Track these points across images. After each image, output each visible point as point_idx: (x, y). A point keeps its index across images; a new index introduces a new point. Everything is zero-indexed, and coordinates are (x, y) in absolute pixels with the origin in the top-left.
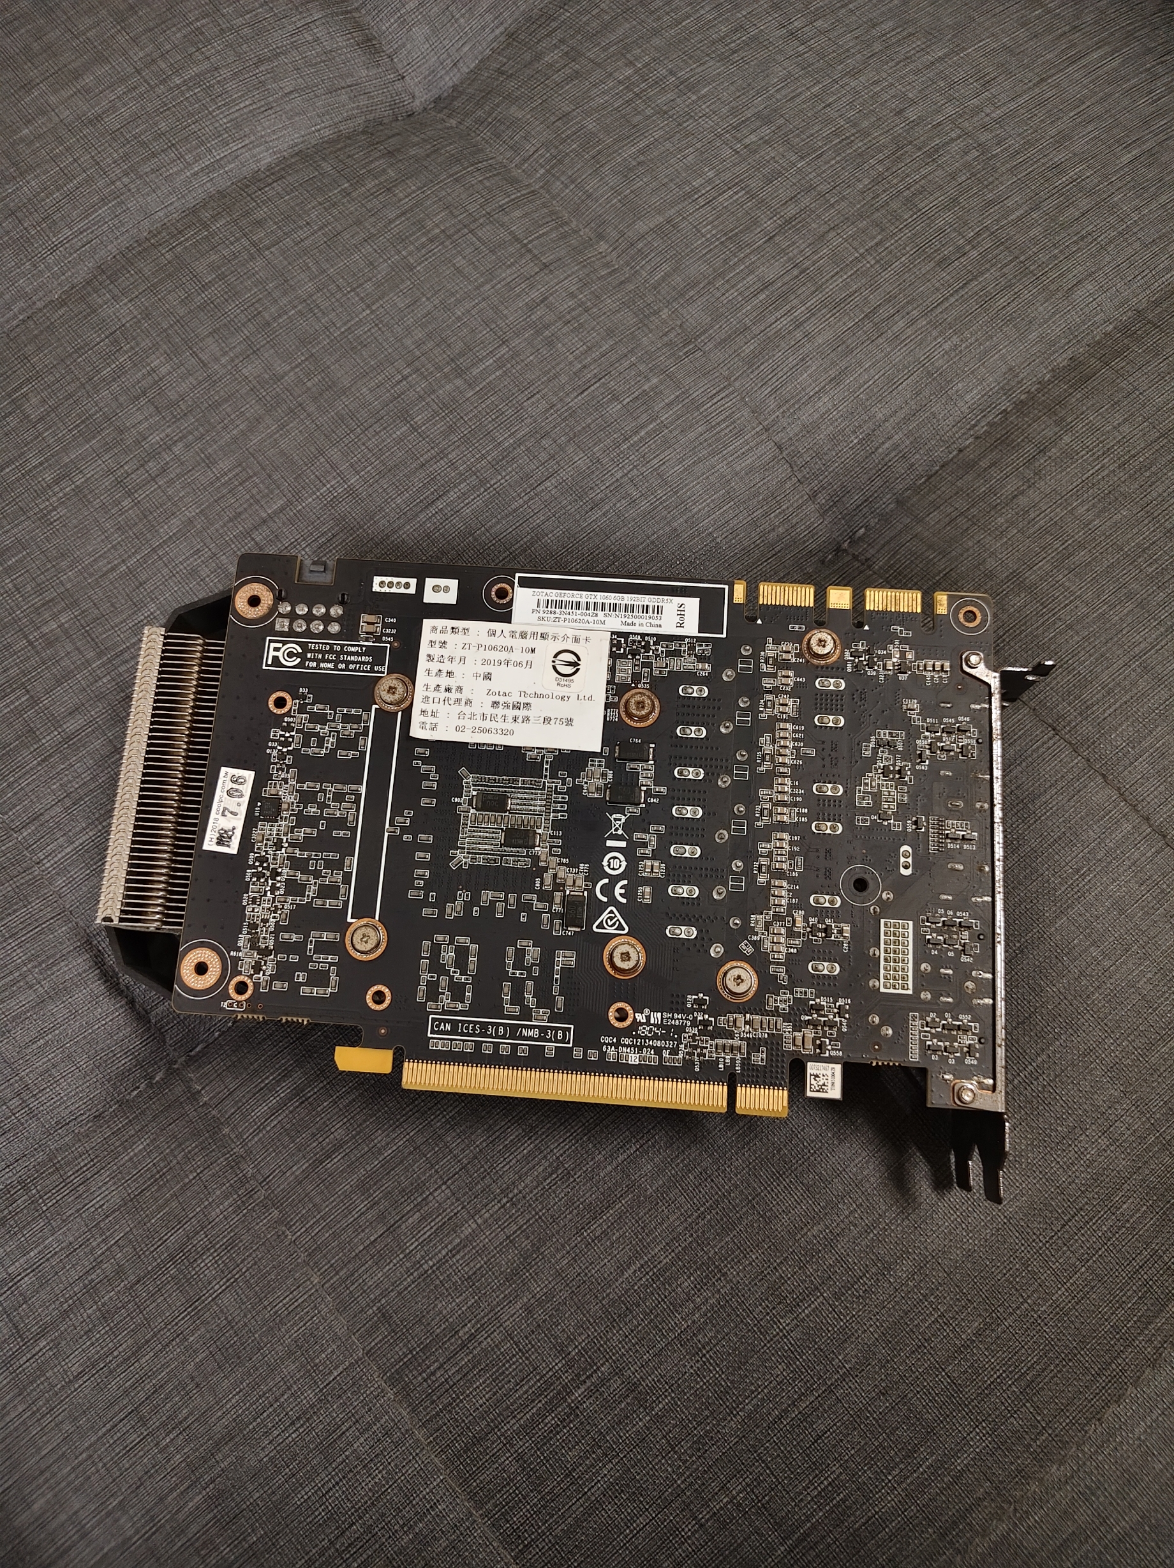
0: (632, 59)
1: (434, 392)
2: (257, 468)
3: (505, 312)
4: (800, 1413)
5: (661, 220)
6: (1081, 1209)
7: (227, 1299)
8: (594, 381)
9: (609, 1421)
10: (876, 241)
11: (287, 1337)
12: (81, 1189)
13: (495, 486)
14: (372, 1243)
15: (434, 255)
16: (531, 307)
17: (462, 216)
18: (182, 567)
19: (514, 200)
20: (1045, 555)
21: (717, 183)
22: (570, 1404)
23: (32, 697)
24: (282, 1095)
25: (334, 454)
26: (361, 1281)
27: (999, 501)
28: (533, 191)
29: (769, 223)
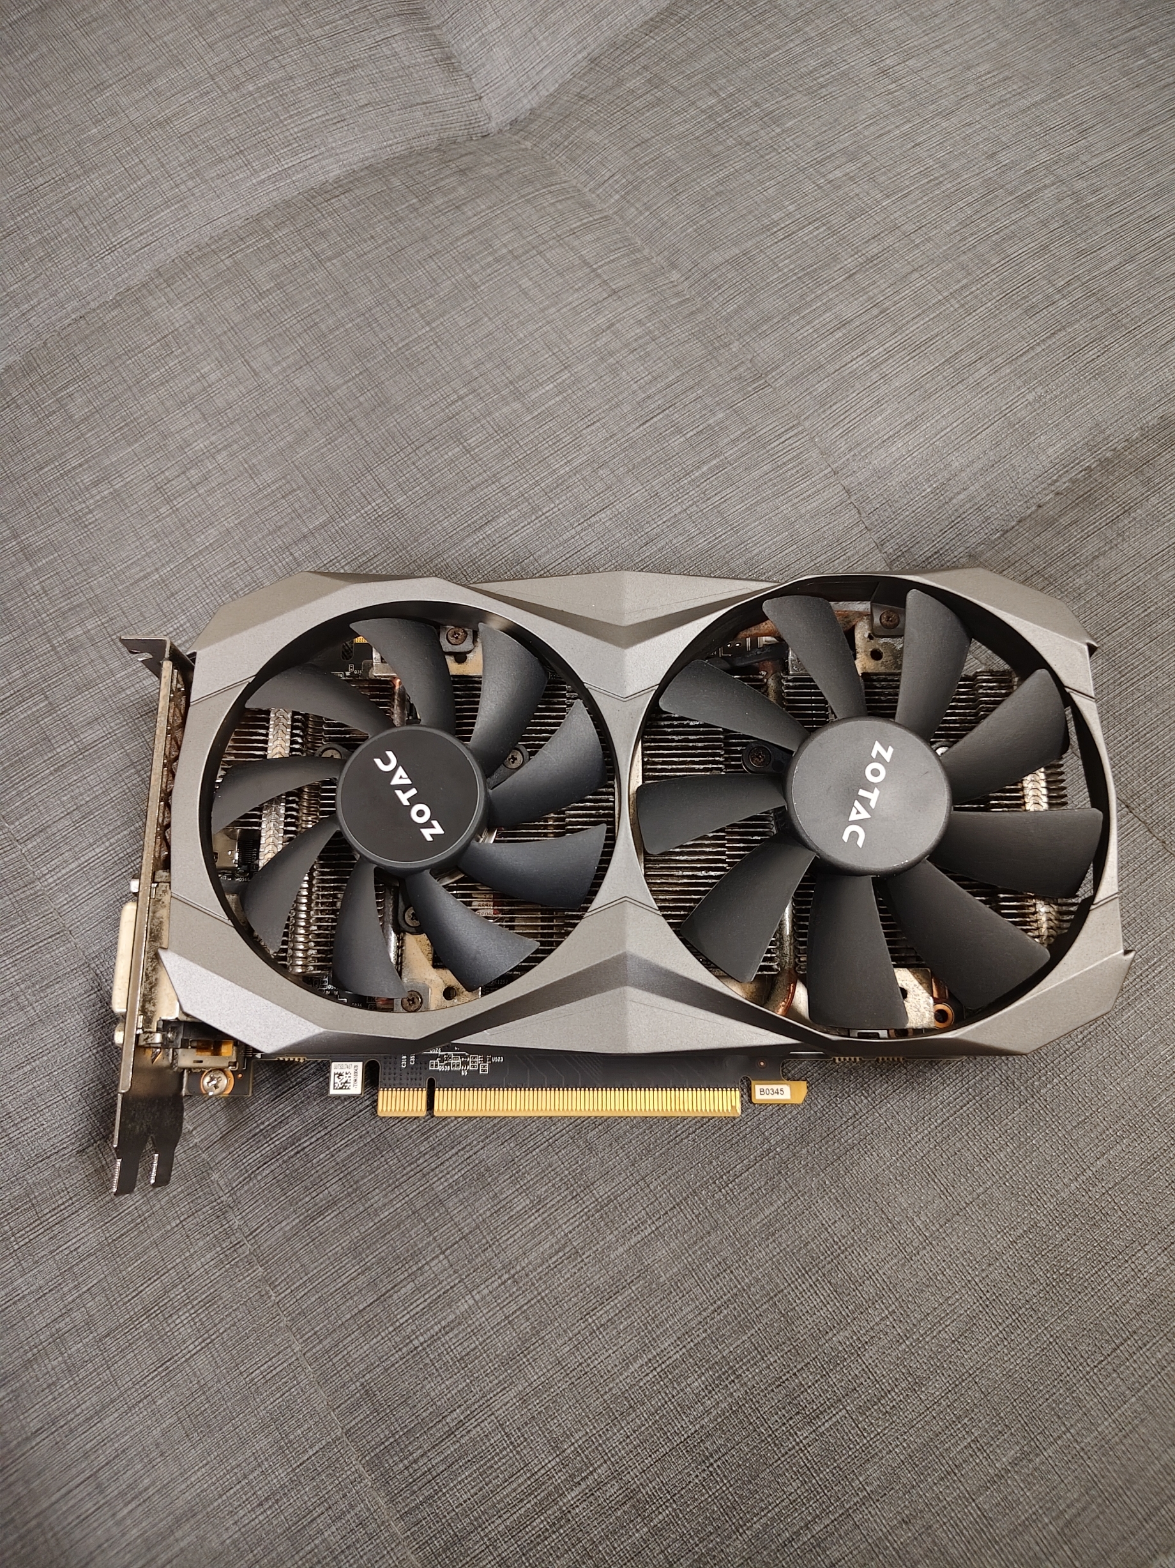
0: (715, 88)
1: (490, 413)
2: (301, 481)
3: (570, 336)
4: (813, 1536)
5: (738, 252)
6: (1135, 1332)
7: (201, 1361)
8: (657, 412)
9: (603, 1530)
10: (961, 284)
11: (262, 1408)
12: (57, 1229)
13: (548, 514)
14: (360, 1311)
15: (499, 275)
16: (597, 333)
17: (531, 238)
18: (215, 579)
19: (585, 224)
20: (1125, 621)
21: (797, 217)
22: (561, 1508)
23: (50, 703)
24: (277, 1143)
25: (382, 472)
26: (345, 1352)
27: (1078, 561)
28: (605, 217)
29: (849, 260)
